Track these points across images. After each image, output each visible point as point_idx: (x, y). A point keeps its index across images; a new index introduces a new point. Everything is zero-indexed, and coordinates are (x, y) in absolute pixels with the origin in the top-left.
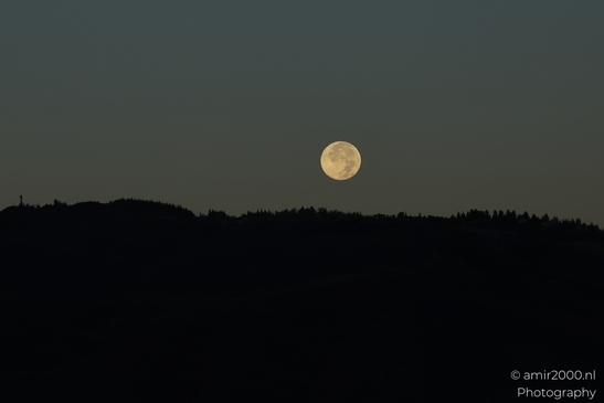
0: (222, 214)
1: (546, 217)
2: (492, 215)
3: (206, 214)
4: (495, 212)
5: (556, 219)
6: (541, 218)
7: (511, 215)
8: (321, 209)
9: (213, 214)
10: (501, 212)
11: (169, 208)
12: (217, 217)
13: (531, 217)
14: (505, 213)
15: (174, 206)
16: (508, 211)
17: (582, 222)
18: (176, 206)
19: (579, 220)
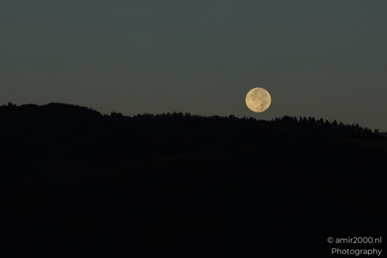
0: (120, 115)
1: (335, 122)
2: (298, 119)
3: (110, 114)
4: (301, 118)
5: (342, 123)
6: (331, 122)
7: (312, 120)
9: (114, 114)
10: (305, 118)
11: (84, 110)
12: (116, 117)
13: (325, 121)
14: (307, 119)
15: (87, 108)
16: (310, 117)
17: (360, 126)
18: (89, 108)
19: (357, 125)
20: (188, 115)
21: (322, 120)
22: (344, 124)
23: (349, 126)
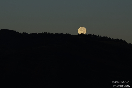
1: (98, 35)
3: (22, 33)
5: (101, 36)
8: (48, 33)
10: (88, 34)
12: (24, 34)
13: (95, 35)
14: (89, 34)
15: (14, 31)
16: (90, 34)
17: (107, 37)
18: (15, 31)
19: (106, 37)
20: (49, 33)
21: (94, 35)
22: (102, 36)
23: (103, 37)
